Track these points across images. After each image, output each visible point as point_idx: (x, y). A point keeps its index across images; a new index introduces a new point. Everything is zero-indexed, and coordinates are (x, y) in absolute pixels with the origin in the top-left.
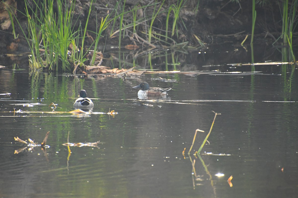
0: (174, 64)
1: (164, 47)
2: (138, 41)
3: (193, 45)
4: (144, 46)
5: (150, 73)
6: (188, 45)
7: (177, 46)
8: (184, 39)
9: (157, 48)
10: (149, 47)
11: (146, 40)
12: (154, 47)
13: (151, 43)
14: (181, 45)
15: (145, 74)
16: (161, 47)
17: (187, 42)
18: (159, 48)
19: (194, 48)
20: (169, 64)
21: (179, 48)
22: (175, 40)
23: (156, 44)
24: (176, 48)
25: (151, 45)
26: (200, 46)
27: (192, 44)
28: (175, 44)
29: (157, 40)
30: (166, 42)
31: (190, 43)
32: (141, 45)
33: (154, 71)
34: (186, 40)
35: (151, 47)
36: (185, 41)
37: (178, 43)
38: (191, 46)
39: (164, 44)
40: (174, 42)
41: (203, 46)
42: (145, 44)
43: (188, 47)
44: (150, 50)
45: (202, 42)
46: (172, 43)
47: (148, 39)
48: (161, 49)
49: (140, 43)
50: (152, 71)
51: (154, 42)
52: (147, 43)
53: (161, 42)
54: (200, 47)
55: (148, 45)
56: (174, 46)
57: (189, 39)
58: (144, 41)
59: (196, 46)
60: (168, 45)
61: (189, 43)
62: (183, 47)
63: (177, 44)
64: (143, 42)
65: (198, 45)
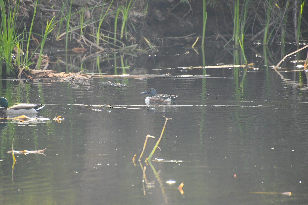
0: (123, 68)
1: (113, 50)
2: (86, 43)
3: (143, 48)
4: (91, 49)
5: (99, 77)
6: (137, 48)
7: (126, 48)
8: (134, 42)
9: (105, 51)
10: (97, 50)
11: (94, 43)
12: (102, 50)
13: (100, 46)
14: (130, 48)
15: (93, 78)
16: (110, 50)
17: (137, 45)
18: (107, 51)
19: (144, 51)
20: (118, 68)
21: (128, 50)
22: (124, 43)
23: (104, 47)
24: (125, 50)
25: (99, 47)
26: (150, 48)
27: (141, 46)
28: (124, 46)
29: (105, 42)
30: (114, 45)
31: (140, 46)
32: (89, 47)
33: (102, 74)
34: (135, 42)
35: (99, 50)
36: (134, 44)
37: (127, 45)
38: (141, 48)
39: (112, 47)
40: (123, 45)
41: (153, 48)
42: (93, 46)
43: (137, 50)
44: (98, 53)
45: (152, 45)
46: (121, 46)
47: (96, 41)
48: (110, 51)
49: (88, 45)
50: (101, 75)
51: (103, 45)
52: (95, 45)
53: (109, 44)
54: (150, 50)
55: (96, 48)
56: (123, 48)
57: (139, 41)
58: (92, 43)
59: (146, 49)
60: (117, 48)
61: (138, 46)
62: (132, 50)
63: (126, 47)
64: (90, 44)
65: (148, 48)
